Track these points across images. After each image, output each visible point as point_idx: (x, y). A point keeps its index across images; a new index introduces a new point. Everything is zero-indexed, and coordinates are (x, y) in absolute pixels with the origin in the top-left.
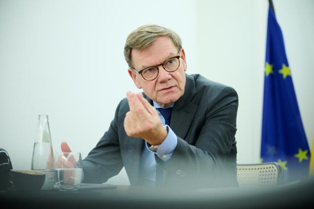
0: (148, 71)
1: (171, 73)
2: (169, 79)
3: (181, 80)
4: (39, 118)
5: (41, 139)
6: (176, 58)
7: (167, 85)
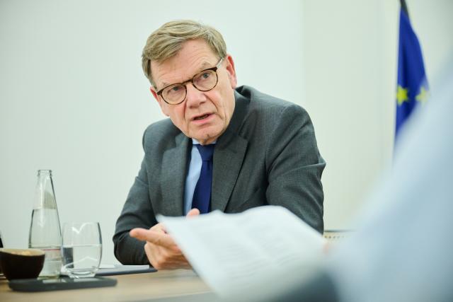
0: (173, 91)
1: (205, 93)
2: (203, 103)
3: (221, 104)
4: (39, 175)
5: (42, 204)
6: (213, 71)
7: (200, 112)
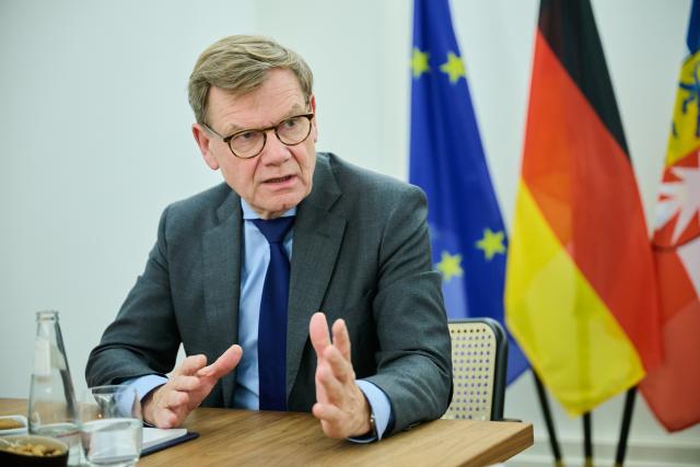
1: (291, 147)
6: (306, 119)
7: (280, 172)
